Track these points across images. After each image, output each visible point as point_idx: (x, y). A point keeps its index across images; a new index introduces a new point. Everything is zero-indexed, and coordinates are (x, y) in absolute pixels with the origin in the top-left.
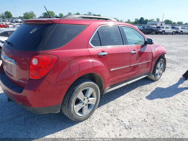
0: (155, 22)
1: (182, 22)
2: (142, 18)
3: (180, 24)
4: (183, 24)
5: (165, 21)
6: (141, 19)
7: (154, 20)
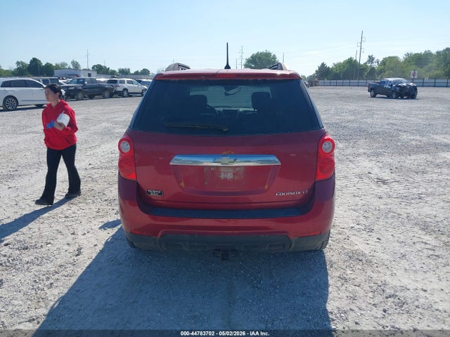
0: (69, 68)
1: (129, 70)
2: (34, 61)
3: (125, 72)
4: (131, 74)
5: (94, 66)
6: (31, 62)
7: (67, 64)
